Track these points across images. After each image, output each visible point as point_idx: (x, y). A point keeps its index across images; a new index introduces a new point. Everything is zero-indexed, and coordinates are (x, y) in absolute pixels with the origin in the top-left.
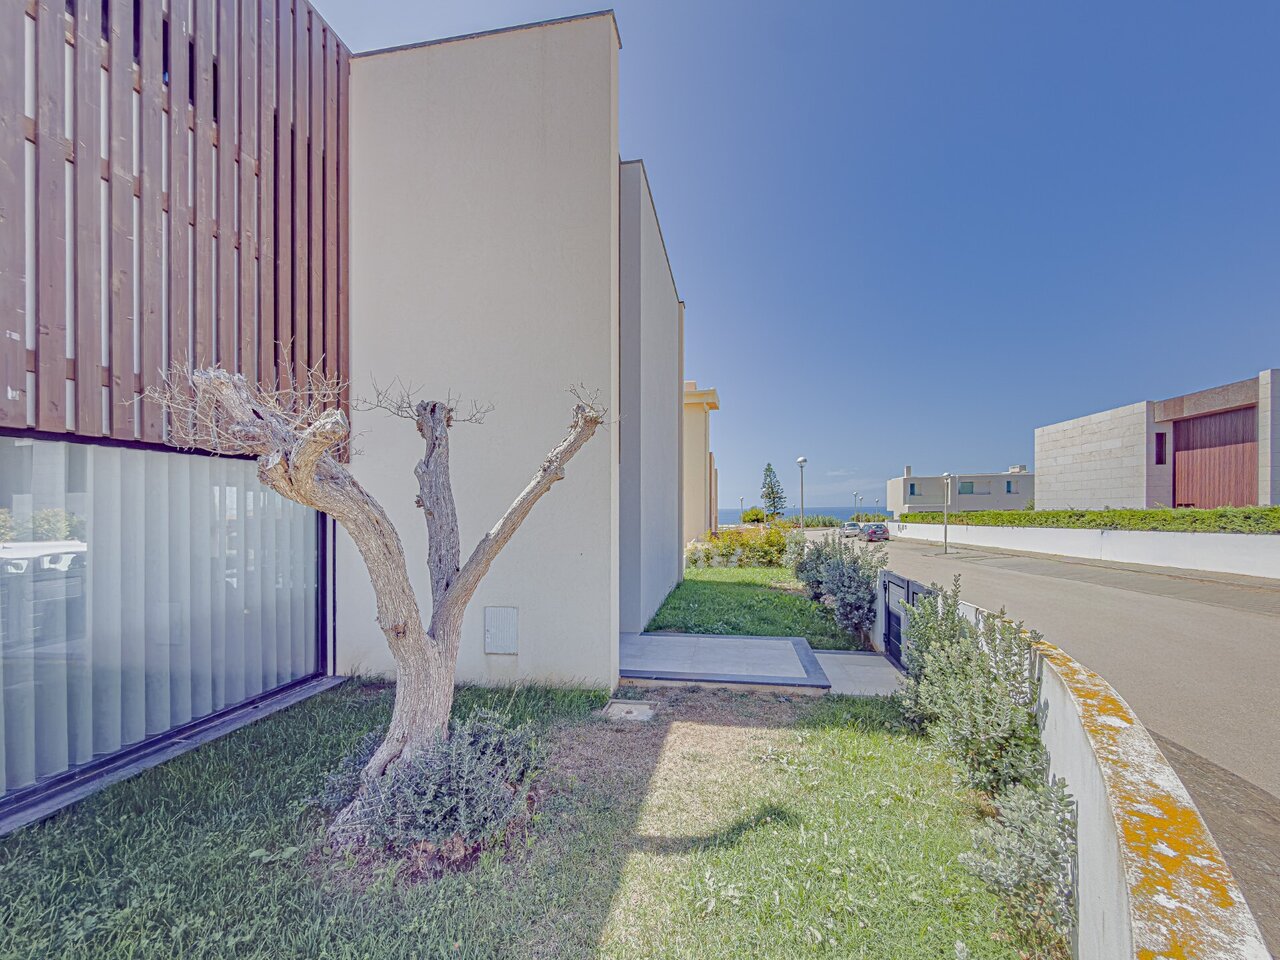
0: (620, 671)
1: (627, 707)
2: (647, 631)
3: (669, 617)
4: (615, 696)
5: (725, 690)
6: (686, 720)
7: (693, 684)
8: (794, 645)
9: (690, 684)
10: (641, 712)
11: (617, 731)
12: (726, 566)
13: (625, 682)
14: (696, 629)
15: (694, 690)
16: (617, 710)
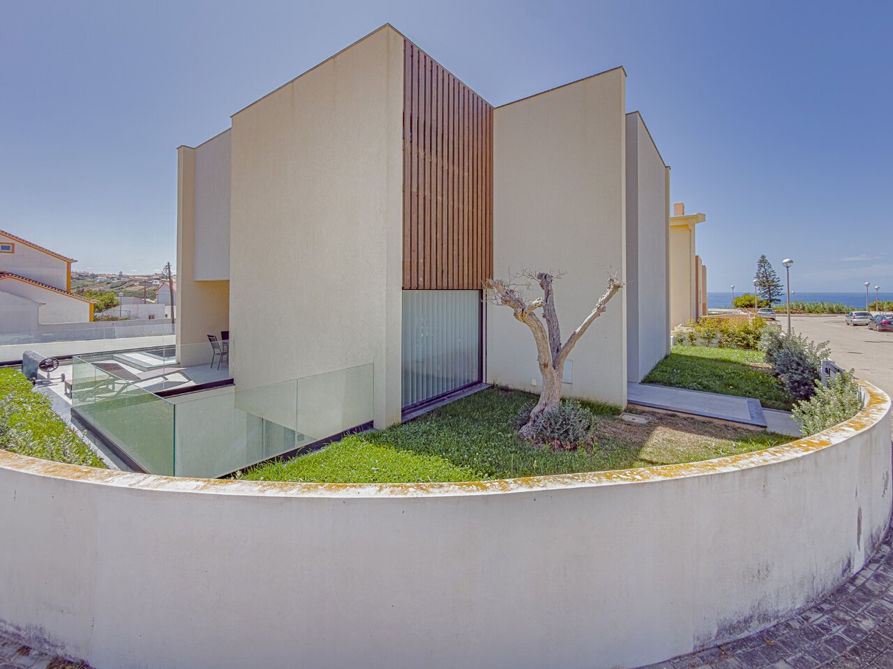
0: (628, 400)
1: (632, 417)
2: (643, 382)
3: (658, 375)
4: (625, 411)
5: (692, 419)
6: (666, 427)
7: (672, 412)
8: (748, 402)
9: (670, 412)
10: (640, 420)
11: (628, 425)
12: (707, 346)
13: (630, 406)
14: (677, 385)
15: (672, 416)
16: (627, 417)
